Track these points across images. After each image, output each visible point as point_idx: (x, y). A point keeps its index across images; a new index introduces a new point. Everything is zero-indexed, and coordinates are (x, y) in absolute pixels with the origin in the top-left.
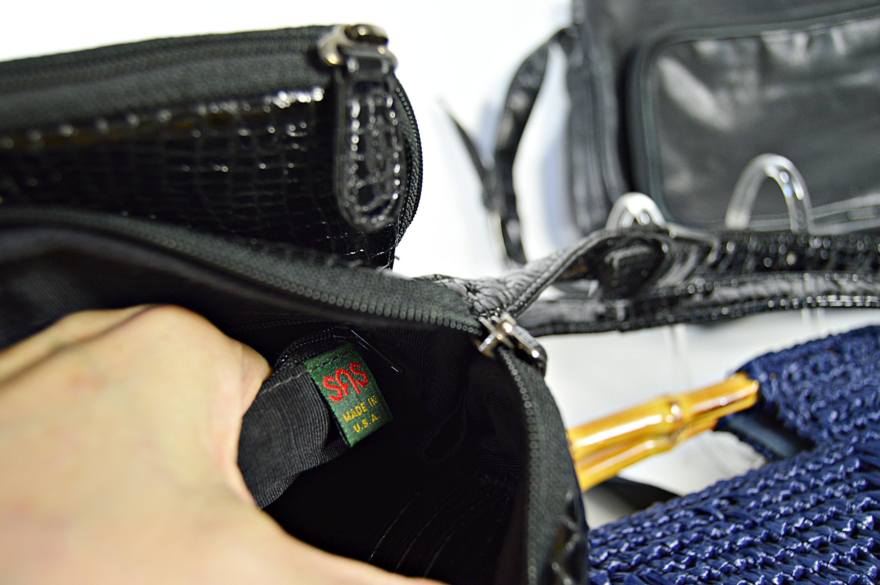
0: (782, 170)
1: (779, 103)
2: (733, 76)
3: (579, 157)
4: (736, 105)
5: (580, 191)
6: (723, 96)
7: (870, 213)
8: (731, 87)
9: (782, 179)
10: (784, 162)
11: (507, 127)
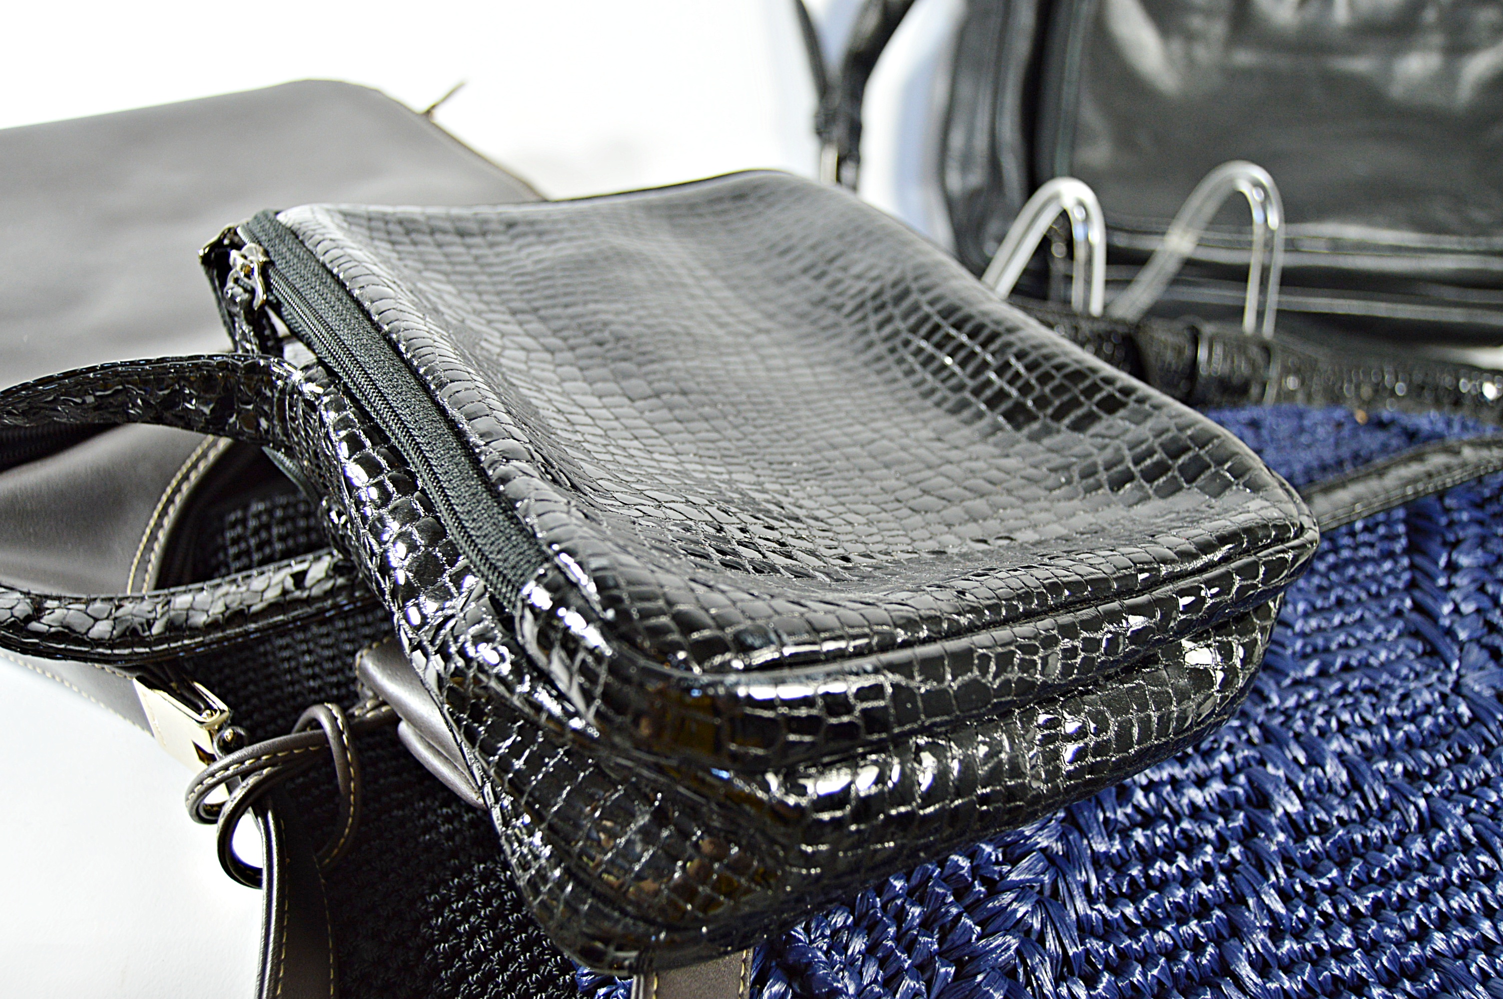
0: (1257, 184)
1: (1247, 73)
2: (1196, 22)
3: (966, 90)
4: (1191, 62)
5: (957, 139)
6: (1177, 46)
7: (1321, 246)
8: (1190, 37)
9: (1254, 197)
10: (1261, 175)
11: (872, 21)
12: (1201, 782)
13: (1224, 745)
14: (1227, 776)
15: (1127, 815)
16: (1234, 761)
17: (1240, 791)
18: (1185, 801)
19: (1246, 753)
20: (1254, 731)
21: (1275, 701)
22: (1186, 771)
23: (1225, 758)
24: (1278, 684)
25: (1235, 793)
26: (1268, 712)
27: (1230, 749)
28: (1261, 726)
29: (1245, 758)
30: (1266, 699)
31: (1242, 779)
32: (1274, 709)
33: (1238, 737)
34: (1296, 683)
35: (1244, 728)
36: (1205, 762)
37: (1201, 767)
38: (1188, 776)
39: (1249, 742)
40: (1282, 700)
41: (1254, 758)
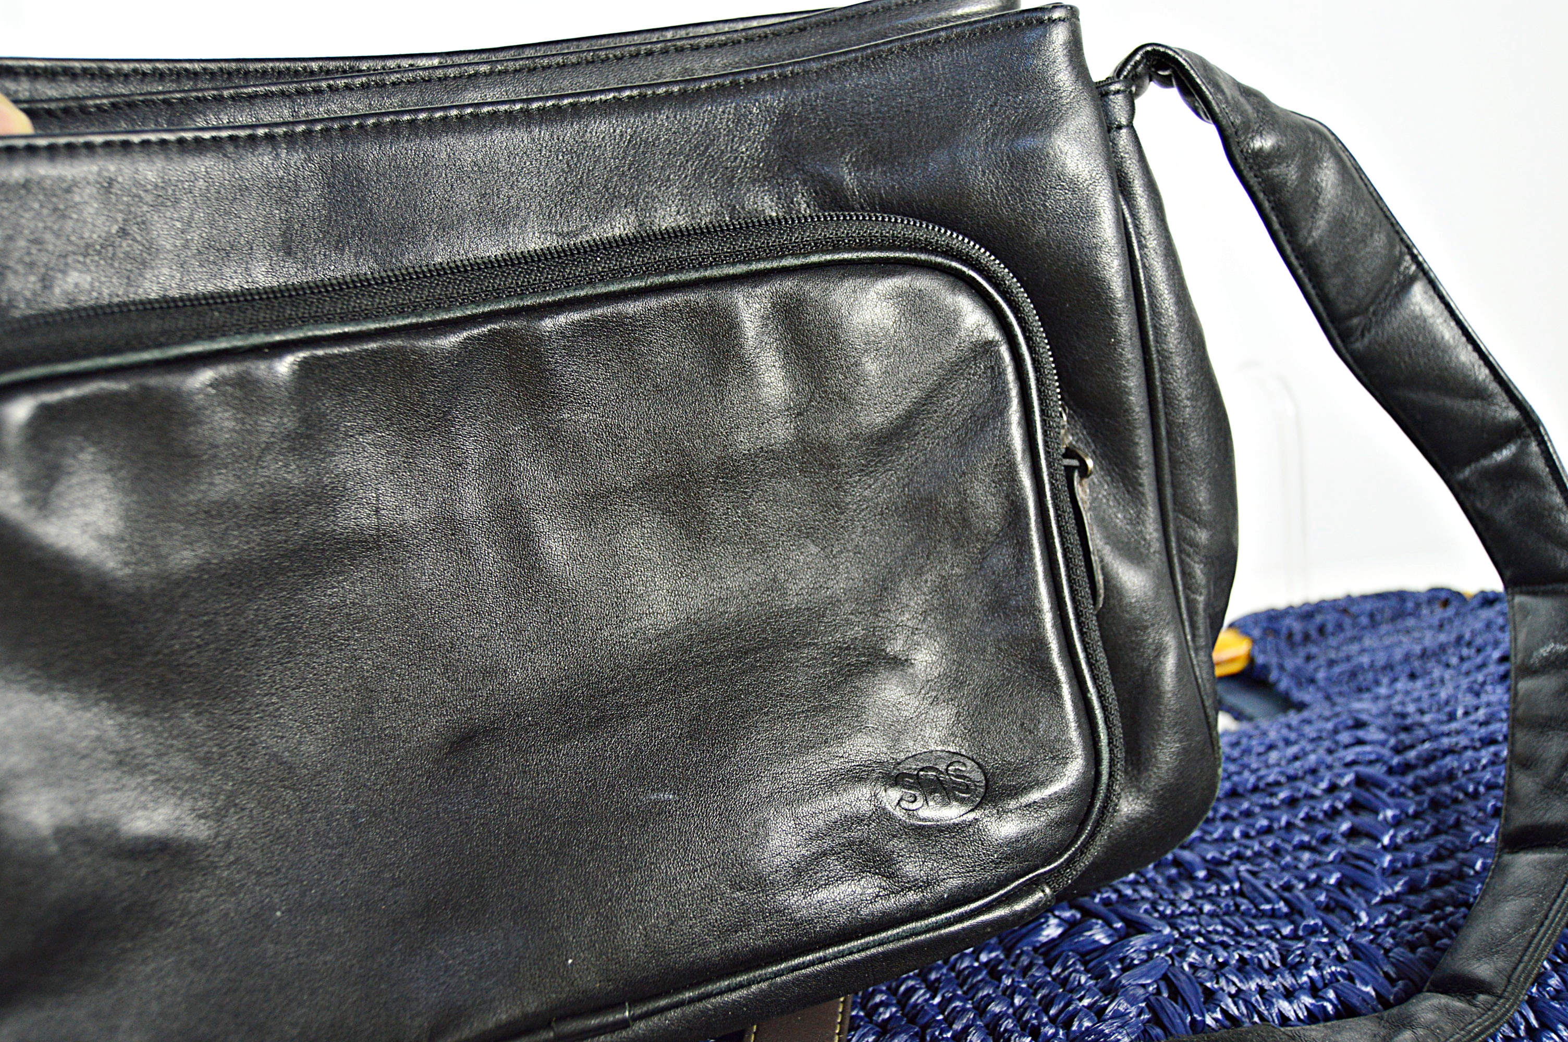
12: (1290, 995)
13: (1312, 960)
14: (1314, 990)
15: (1216, 1020)
16: (1322, 976)
17: (1330, 1007)
18: (1275, 1011)
19: (1333, 968)
20: (1343, 949)
21: (1364, 918)
22: (1274, 983)
23: (1312, 972)
24: (1368, 902)
25: (1324, 1008)
26: (1357, 929)
27: (1317, 965)
28: (1349, 943)
29: (1332, 974)
30: (1357, 918)
31: (1331, 995)
32: (1364, 927)
33: (1327, 954)
34: (1385, 900)
35: (1332, 945)
36: (1294, 976)
37: (1289, 981)
38: (1276, 988)
39: (1339, 959)
40: (1372, 919)
41: (1341, 973)
